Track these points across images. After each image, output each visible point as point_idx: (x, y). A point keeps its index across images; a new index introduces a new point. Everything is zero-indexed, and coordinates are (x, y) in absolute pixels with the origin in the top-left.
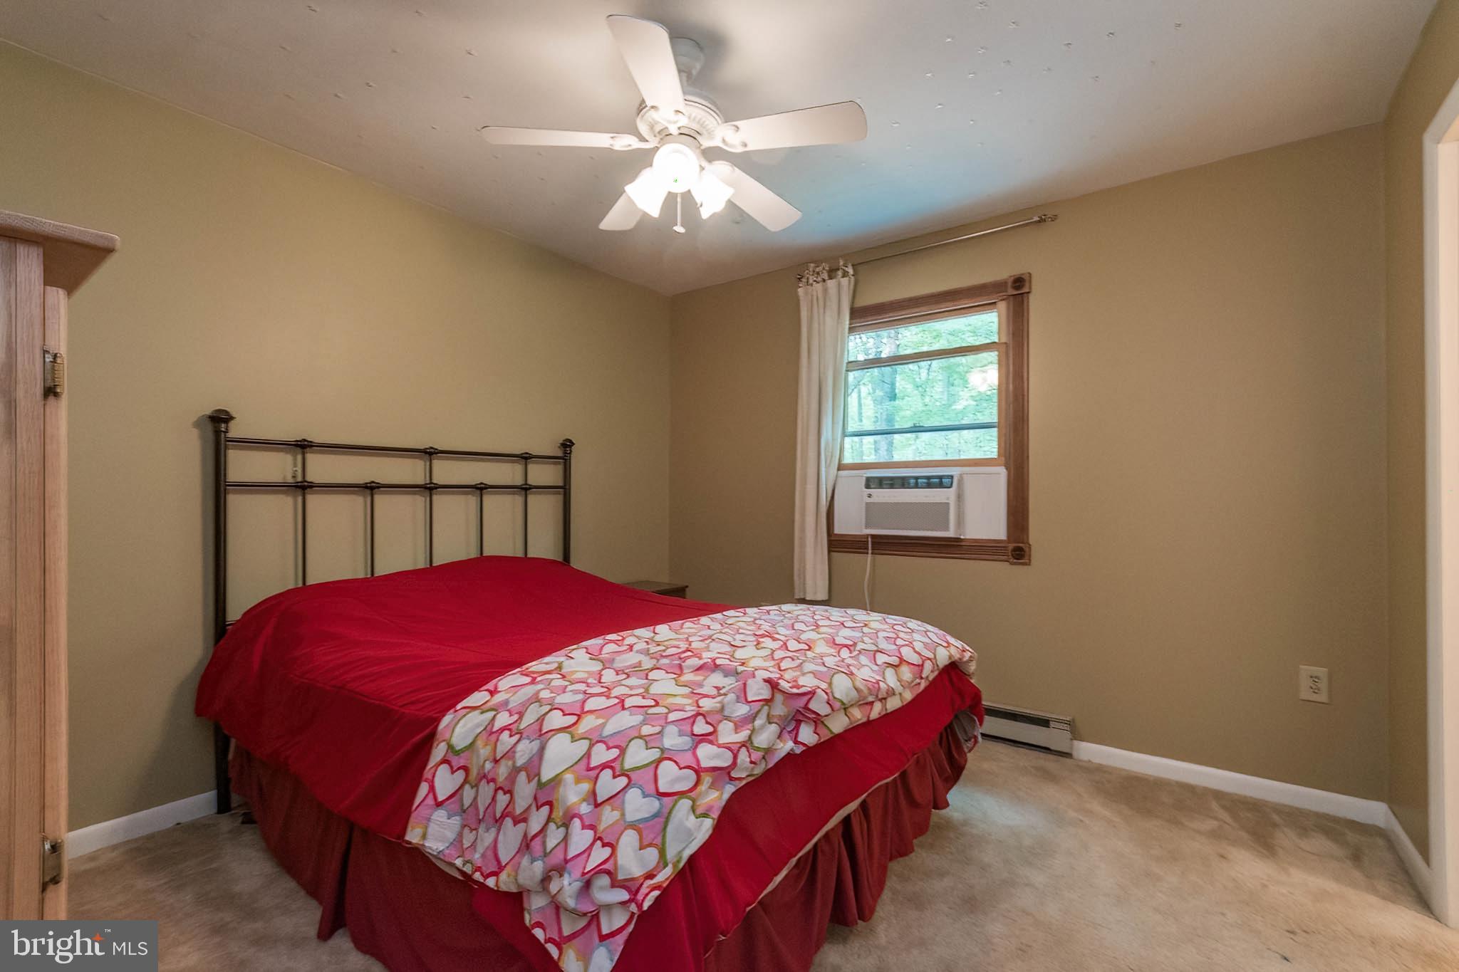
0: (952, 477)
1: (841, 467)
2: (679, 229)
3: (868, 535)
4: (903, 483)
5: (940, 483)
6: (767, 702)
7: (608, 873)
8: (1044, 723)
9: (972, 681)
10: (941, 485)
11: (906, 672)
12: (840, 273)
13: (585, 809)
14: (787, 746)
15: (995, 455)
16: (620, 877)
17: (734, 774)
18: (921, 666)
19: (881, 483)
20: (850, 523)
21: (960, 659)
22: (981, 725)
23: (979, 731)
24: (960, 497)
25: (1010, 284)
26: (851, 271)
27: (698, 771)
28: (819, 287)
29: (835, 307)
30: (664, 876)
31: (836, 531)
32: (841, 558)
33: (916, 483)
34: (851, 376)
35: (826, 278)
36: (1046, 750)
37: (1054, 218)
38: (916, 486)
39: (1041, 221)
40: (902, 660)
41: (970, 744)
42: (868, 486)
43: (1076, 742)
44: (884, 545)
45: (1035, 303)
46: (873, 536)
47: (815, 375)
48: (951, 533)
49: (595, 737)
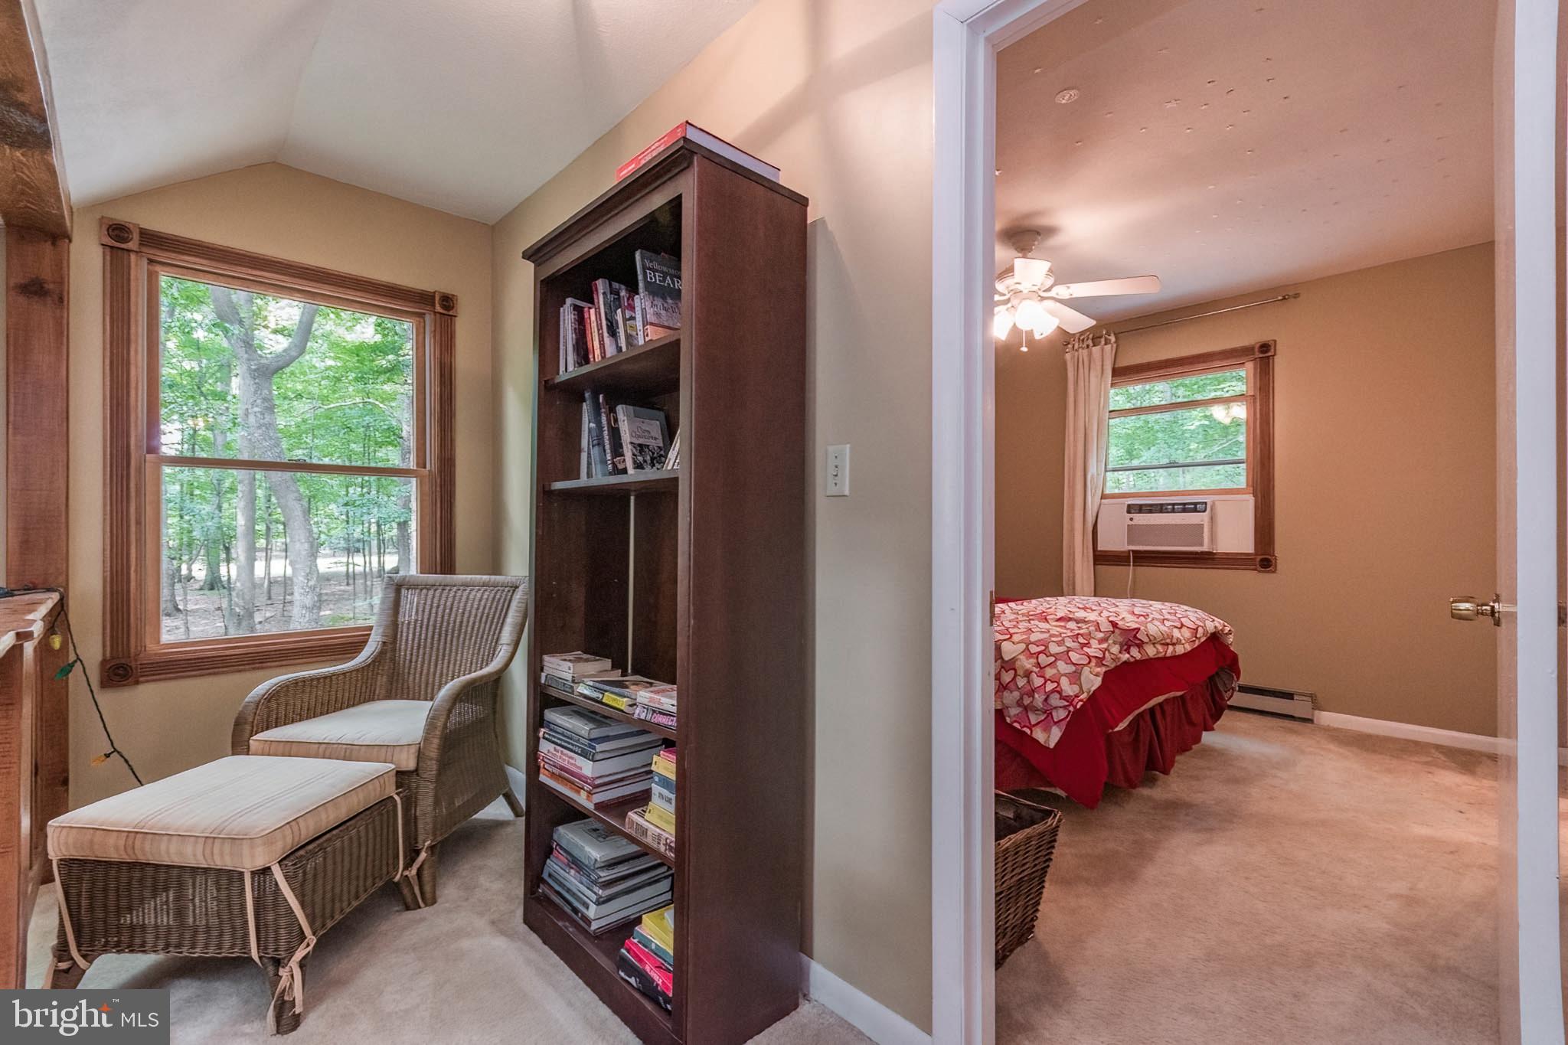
0: (1206, 503)
1: (1104, 497)
2: (1024, 349)
3: (1129, 551)
4: (1161, 509)
5: (1194, 508)
6: (1113, 632)
7: (1058, 692)
8: (1289, 696)
9: (1232, 649)
10: (1195, 510)
11: (1187, 633)
12: (1103, 341)
13: (1036, 670)
14: (1125, 657)
15: (1244, 486)
16: (1064, 694)
17: (1104, 662)
18: (1196, 630)
19: (1140, 509)
20: (1114, 540)
21: (1222, 630)
22: (1238, 678)
23: (1235, 685)
24: (1212, 519)
25: (1256, 350)
26: (1113, 339)
27: (1089, 657)
28: (1085, 352)
29: (1099, 368)
30: (1084, 696)
31: (1099, 549)
32: (1105, 569)
33: (1173, 508)
34: (1112, 422)
35: (1091, 344)
36: (1292, 718)
37: (1296, 296)
38: (1173, 511)
39: (1284, 298)
40: (1182, 625)
41: (1230, 693)
42: (1129, 512)
43: (1316, 712)
44: (1142, 558)
45: (1281, 365)
46: (1133, 551)
47: (1081, 424)
48: (1205, 548)
49: (1028, 642)
